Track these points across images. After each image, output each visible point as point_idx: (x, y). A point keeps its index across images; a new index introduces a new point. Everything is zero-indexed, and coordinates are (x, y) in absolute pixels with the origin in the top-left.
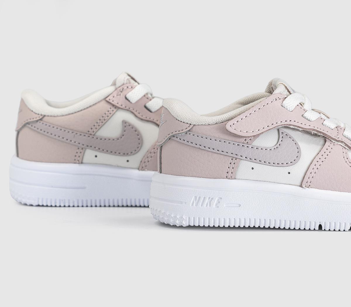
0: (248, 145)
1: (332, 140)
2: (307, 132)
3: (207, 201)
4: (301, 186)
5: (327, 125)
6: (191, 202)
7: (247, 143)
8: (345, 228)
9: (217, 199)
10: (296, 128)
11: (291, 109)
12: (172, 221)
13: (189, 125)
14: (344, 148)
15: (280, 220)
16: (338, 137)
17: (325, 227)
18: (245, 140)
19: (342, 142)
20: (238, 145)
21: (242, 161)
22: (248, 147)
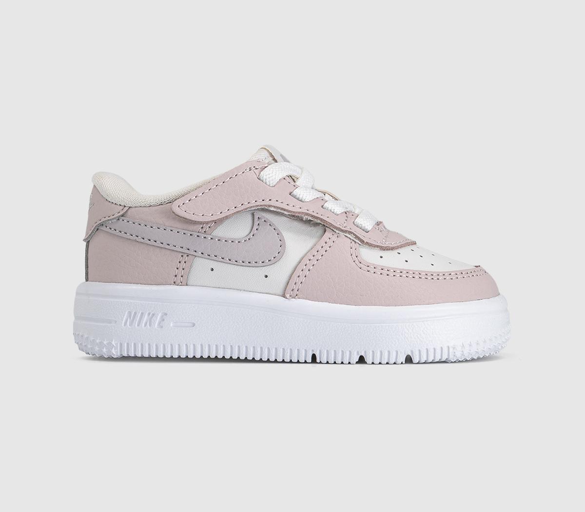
0: (205, 236)
1: (335, 230)
2: (296, 217)
3: (146, 318)
4: (284, 296)
5: (330, 208)
6: (122, 321)
7: (205, 232)
8: (350, 358)
9: (160, 315)
10: (279, 210)
11: (271, 182)
12: (97, 349)
13: (122, 208)
14: (353, 242)
15: (254, 347)
16: (345, 225)
17: (320, 359)
18: (202, 228)
19: (350, 233)
20: (191, 235)
21: (197, 259)
22: (205, 238)
